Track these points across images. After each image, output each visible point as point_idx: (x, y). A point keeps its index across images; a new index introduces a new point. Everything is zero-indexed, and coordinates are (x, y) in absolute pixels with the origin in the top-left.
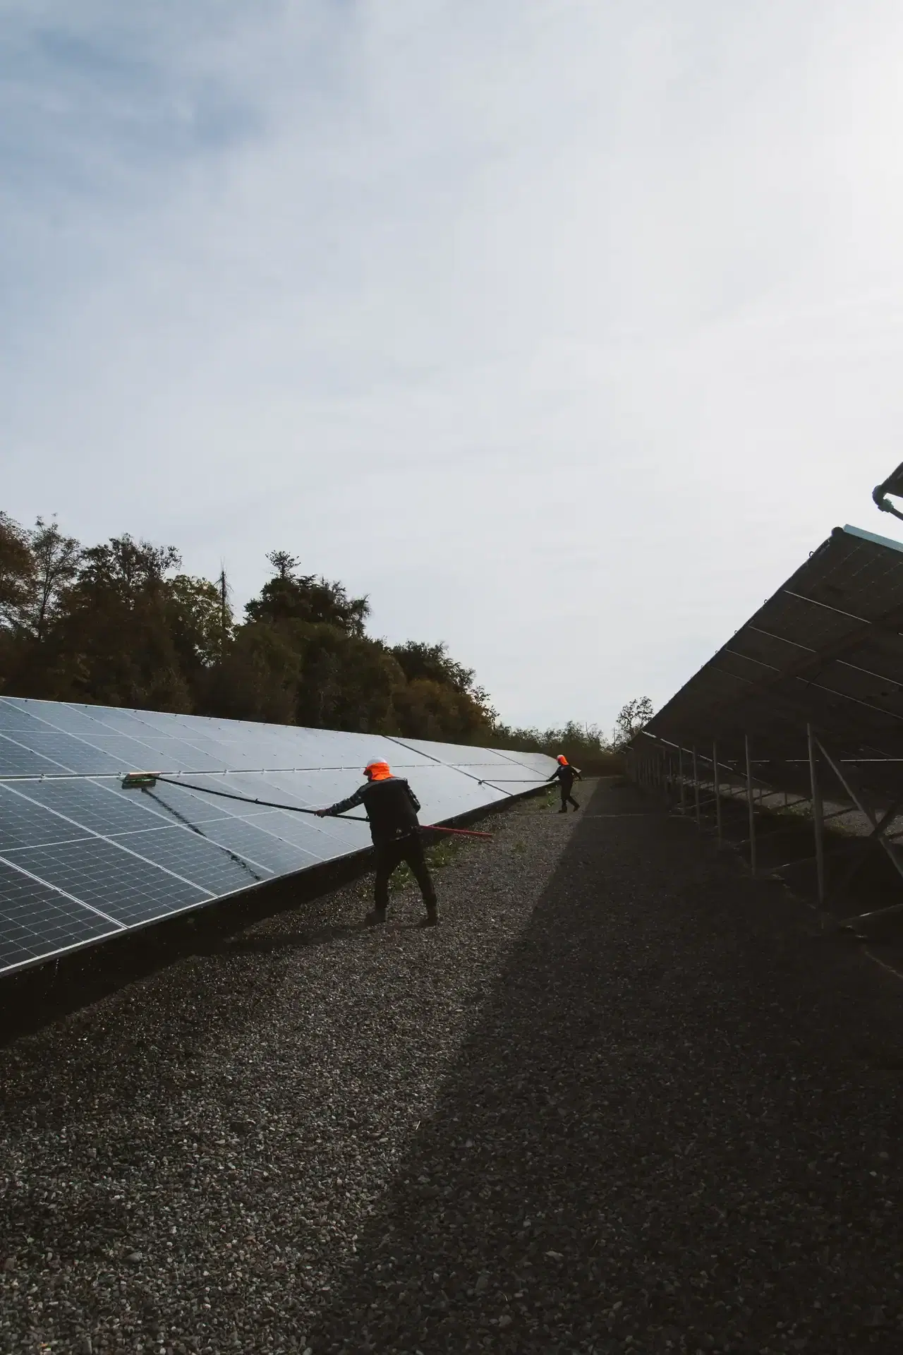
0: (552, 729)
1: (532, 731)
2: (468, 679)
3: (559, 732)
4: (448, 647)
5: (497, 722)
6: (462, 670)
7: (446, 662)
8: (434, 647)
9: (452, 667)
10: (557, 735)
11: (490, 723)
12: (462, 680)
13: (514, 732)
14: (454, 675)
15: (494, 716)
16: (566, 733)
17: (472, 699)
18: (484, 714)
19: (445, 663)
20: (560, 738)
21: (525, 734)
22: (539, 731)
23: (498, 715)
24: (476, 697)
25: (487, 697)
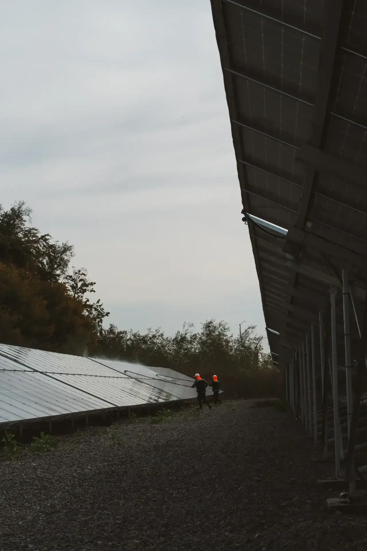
0: (182, 332)
1: (154, 336)
2: (62, 259)
3: (194, 337)
4: (30, 211)
5: (106, 324)
6: (52, 246)
7: (29, 232)
8: (9, 212)
9: (37, 242)
10: (191, 342)
11: (94, 327)
12: (52, 261)
13: (130, 339)
14: (40, 254)
15: (101, 315)
16: (204, 338)
17: (65, 289)
18: (86, 313)
19: (25, 235)
20: (196, 347)
21: (144, 340)
22: (165, 337)
23: (108, 314)
24: (73, 287)
25: (90, 288)
